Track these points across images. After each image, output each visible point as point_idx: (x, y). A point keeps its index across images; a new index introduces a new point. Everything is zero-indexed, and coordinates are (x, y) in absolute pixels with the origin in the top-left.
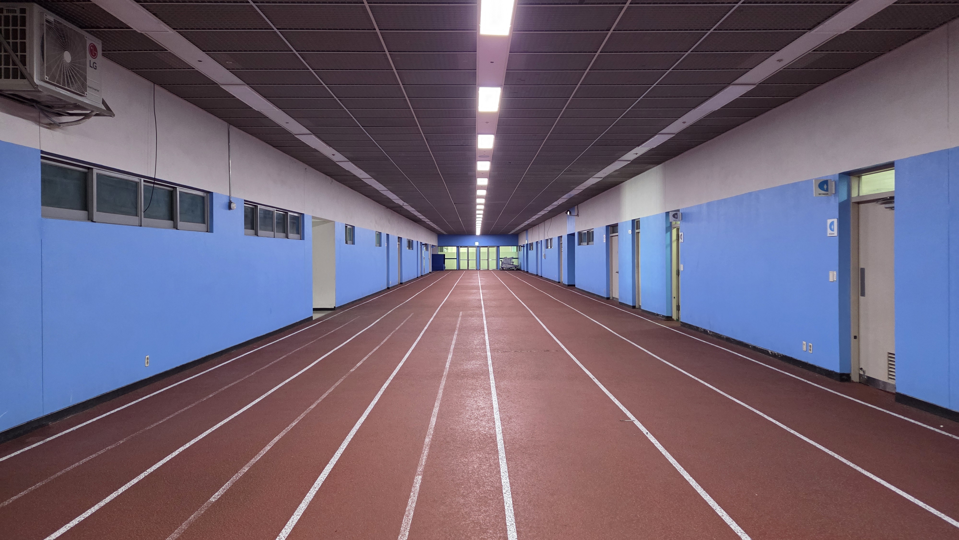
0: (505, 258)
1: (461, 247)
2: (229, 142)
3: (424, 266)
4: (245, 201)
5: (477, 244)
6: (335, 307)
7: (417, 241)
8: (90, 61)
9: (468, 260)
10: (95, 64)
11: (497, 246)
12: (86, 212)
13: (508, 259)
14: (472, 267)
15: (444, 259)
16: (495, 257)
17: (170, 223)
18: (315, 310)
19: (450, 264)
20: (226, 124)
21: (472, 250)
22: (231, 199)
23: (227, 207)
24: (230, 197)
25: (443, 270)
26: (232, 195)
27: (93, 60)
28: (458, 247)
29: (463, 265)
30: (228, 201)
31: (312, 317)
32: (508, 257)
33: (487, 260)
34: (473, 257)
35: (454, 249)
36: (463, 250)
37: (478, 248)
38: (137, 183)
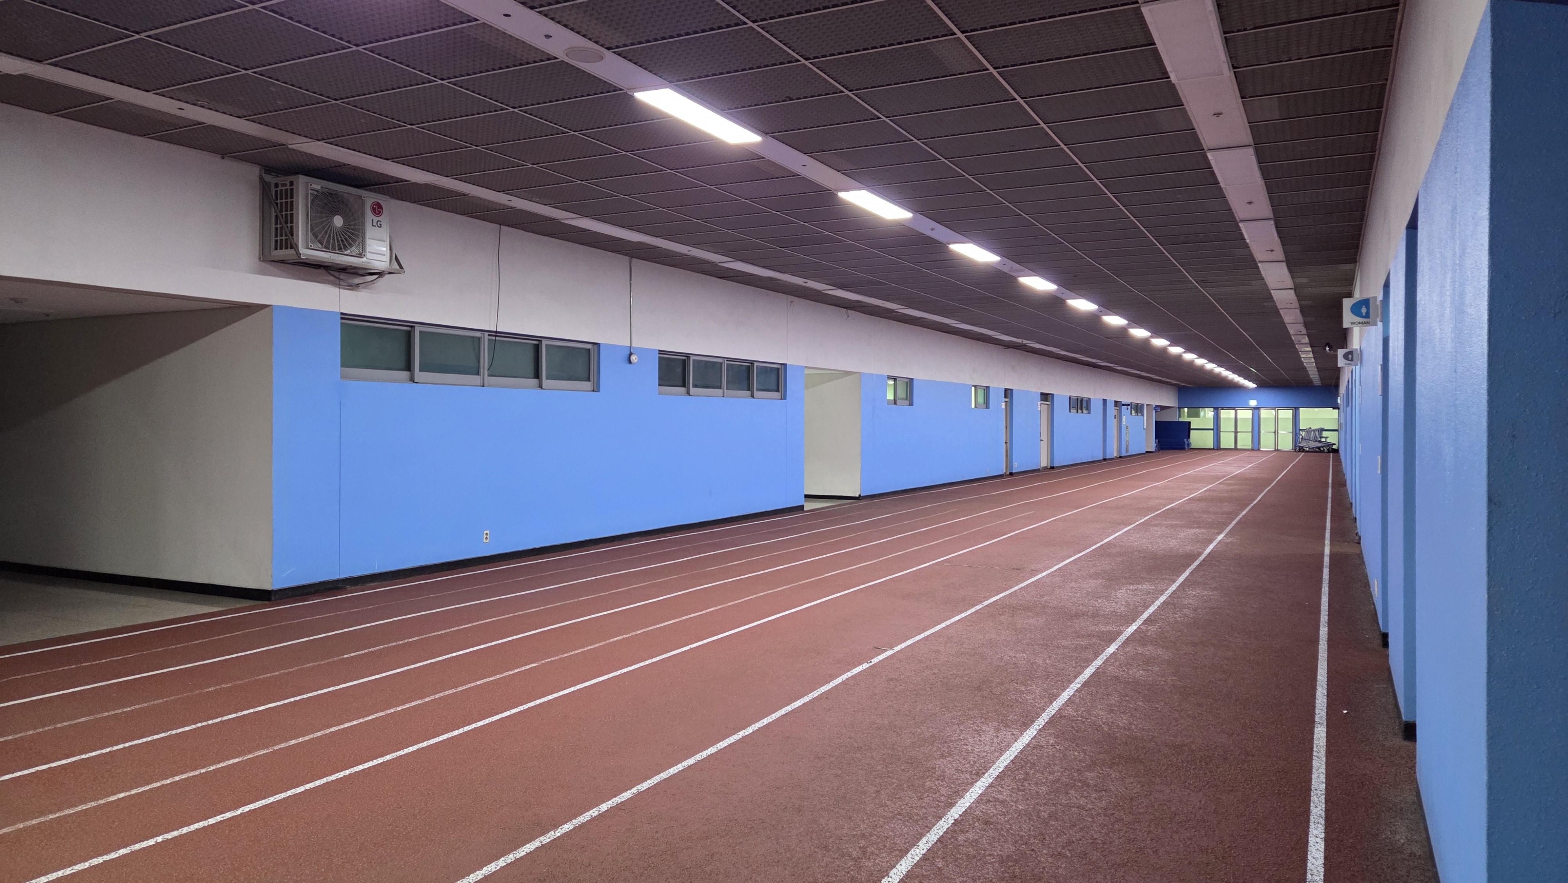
0: (1309, 431)
1: (1223, 409)
2: (630, 280)
3: (1127, 441)
4: (659, 351)
5: (1253, 403)
6: (860, 495)
7: (1105, 401)
8: (373, 220)
9: (1236, 432)
10: (379, 223)
11: (1295, 408)
12: (408, 373)
13: (1314, 431)
14: (1244, 445)
15: (1189, 429)
16: (1290, 427)
17: (535, 381)
18: (807, 496)
19: (1200, 438)
20: (627, 258)
21: (1245, 415)
22: (632, 350)
23: (627, 361)
24: (630, 347)
25: (1183, 449)
26: (633, 345)
27: (376, 219)
28: (1216, 410)
29: (1227, 441)
30: (629, 353)
31: (803, 506)
32: (1313, 428)
33: (1275, 432)
34: (1245, 427)
35: (1209, 413)
36: (1224, 414)
37: (1256, 411)
38: (479, 338)
